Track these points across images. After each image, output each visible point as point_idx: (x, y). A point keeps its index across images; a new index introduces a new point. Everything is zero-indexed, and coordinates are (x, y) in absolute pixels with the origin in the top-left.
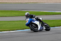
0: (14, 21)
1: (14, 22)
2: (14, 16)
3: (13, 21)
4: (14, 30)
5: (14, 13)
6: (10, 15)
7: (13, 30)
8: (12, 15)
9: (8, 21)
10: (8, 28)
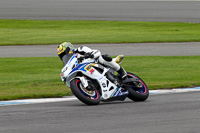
0: (188, 58)
1: (186, 60)
2: (187, 39)
3: (183, 58)
4: (187, 87)
5: (187, 32)
6: (172, 39)
7: (182, 87)
8: (179, 39)
9: (166, 58)
10: (166, 79)
